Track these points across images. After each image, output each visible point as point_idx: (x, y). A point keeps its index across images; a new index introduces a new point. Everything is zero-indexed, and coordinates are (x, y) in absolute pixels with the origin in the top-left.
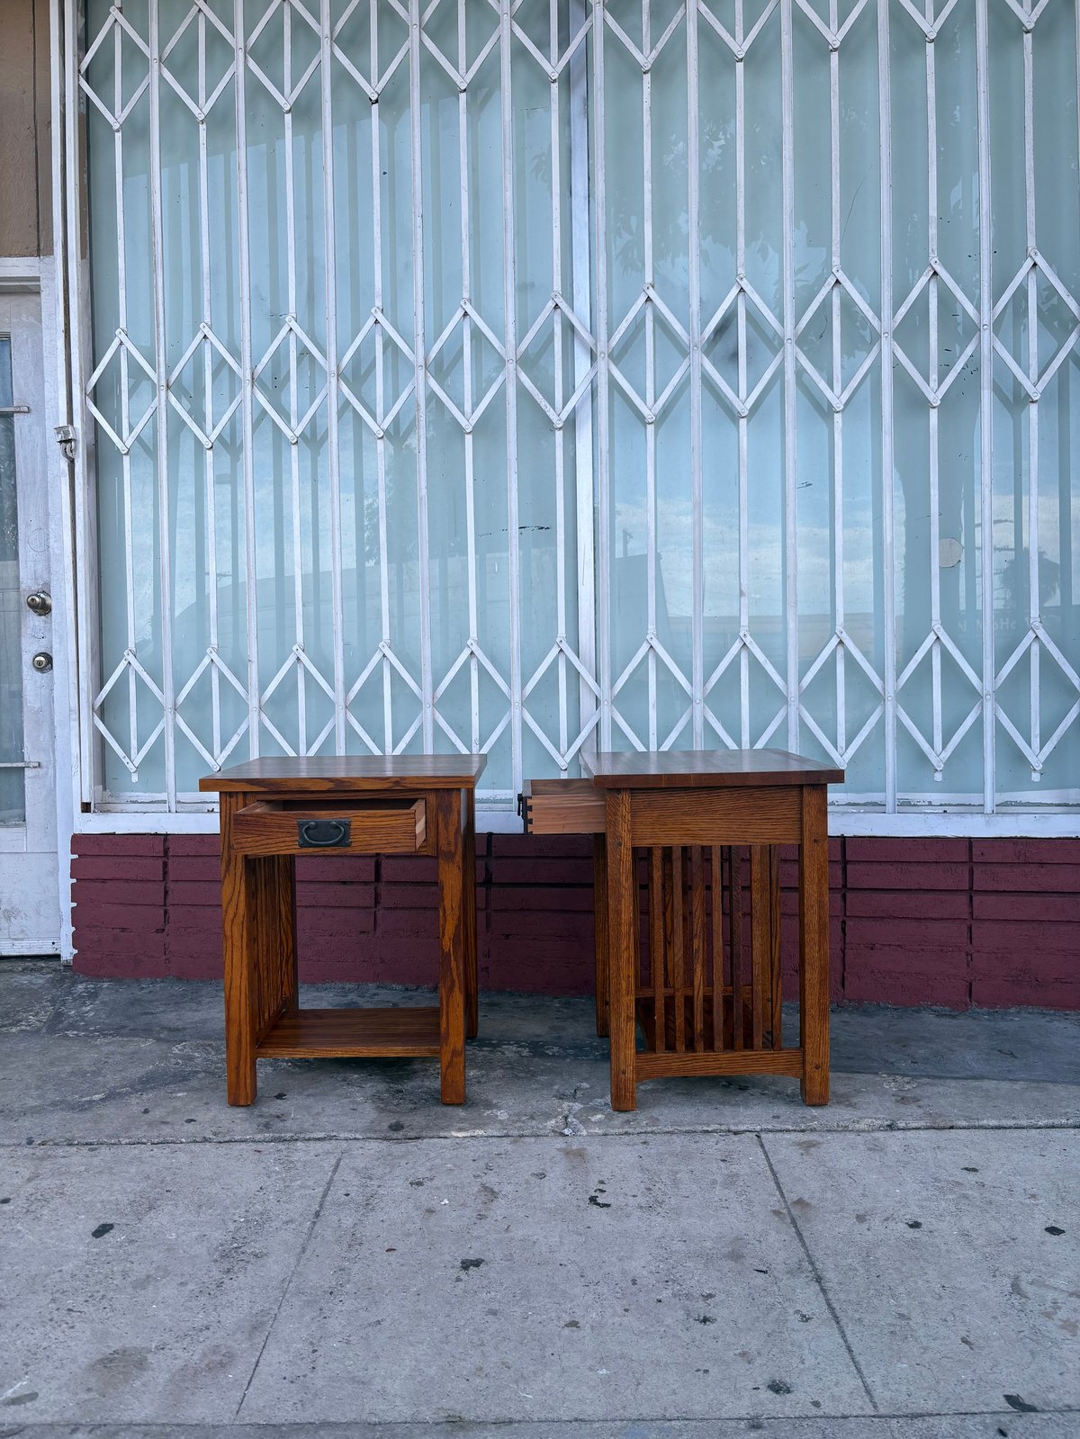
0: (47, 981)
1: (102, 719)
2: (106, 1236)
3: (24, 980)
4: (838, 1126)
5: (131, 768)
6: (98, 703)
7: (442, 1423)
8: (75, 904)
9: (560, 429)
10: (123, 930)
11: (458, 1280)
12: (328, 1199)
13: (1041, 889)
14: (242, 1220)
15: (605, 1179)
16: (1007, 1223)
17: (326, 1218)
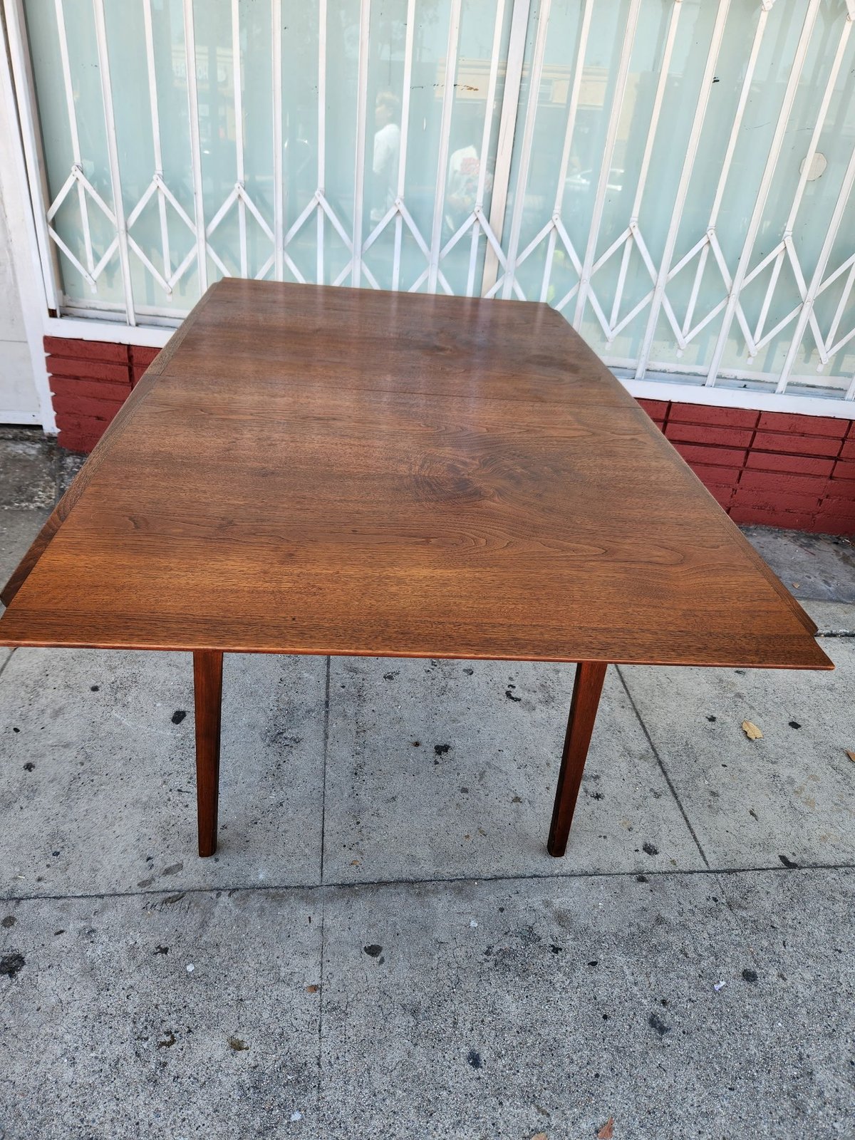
0: (40, 451)
1: (55, 229)
2: (184, 722)
3: (19, 449)
5: (89, 279)
6: (51, 216)
7: (454, 880)
8: (53, 394)
10: (99, 418)
11: (436, 763)
12: (331, 690)
13: (798, 451)
14: (276, 709)
15: (513, 675)
16: (767, 719)
17: (334, 708)
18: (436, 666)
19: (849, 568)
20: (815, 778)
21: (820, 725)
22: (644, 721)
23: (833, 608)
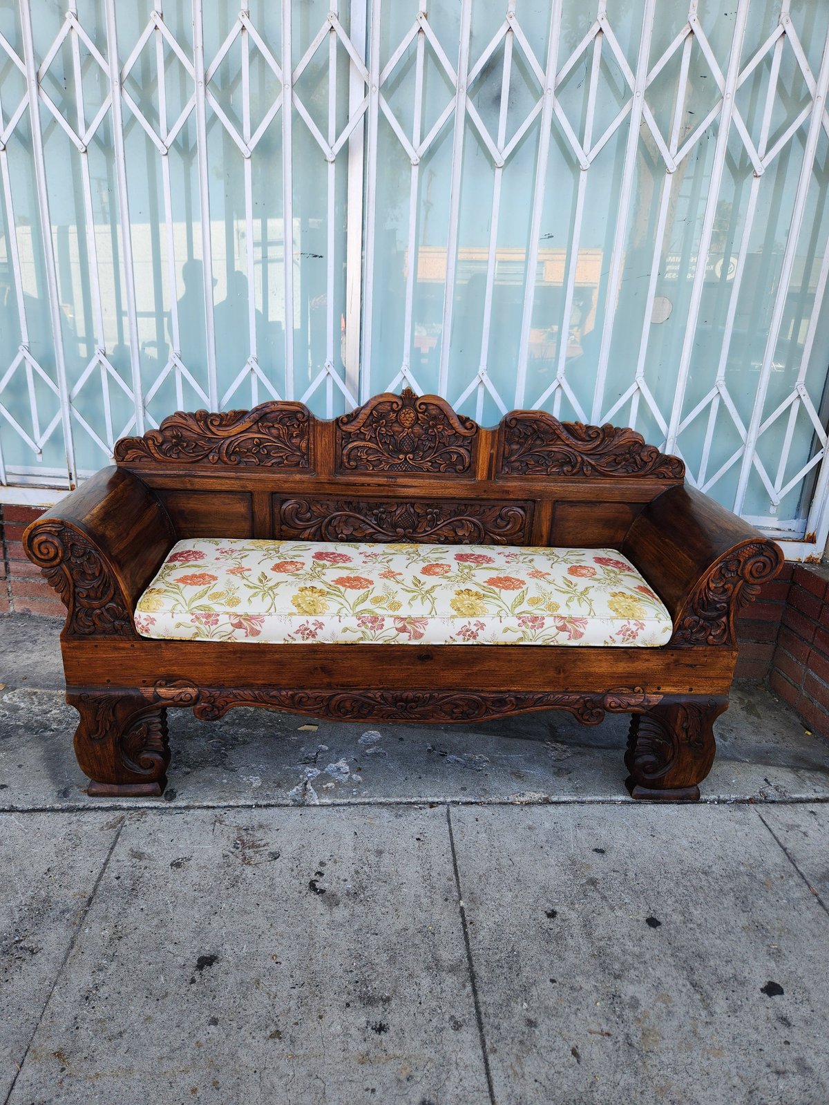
4: (508, 799)
9: (332, 162)
11: (193, 981)
12: (102, 883)
14: (26, 909)
15: (325, 860)
16: (619, 913)
17: (98, 908)
18: (238, 848)
19: (754, 719)
20: (666, 999)
21: (684, 923)
22: (468, 918)
23: (725, 767)
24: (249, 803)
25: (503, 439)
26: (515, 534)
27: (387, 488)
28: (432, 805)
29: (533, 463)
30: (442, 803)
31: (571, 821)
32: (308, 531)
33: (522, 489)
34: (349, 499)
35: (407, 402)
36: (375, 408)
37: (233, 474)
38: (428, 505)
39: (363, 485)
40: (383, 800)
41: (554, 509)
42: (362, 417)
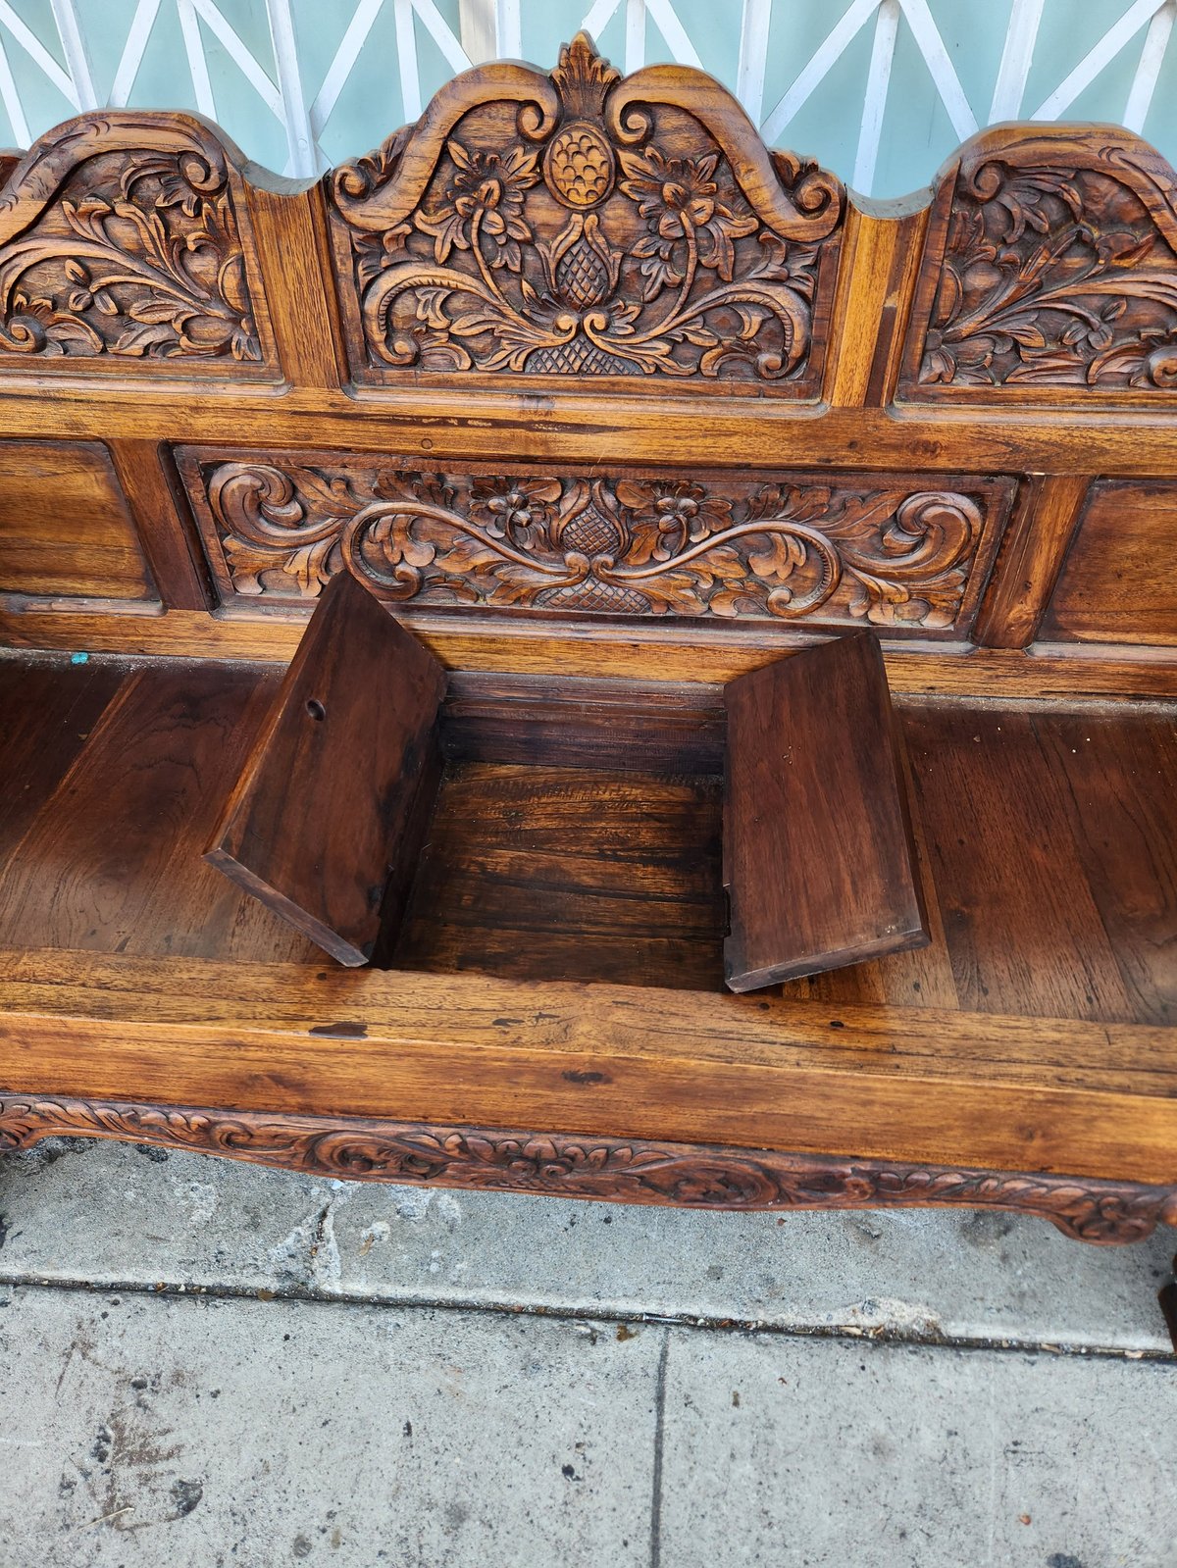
4: (830, 1317)
18: (104, 1457)
24: (171, 1279)
25: (937, 252)
26: (937, 573)
27: (521, 432)
28: (626, 1324)
29: (1038, 341)
30: (653, 1320)
31: (995, 1428)
32: (305, 552)
33: (983, 437)
34: (409, 465)
35: (576, 101)
36: (454, 131)
37: (29, 385)
38: (656, 484)
39: (443, 422)
40: (500, 1297)
41: (1084, 501)
42: (415, 168)
